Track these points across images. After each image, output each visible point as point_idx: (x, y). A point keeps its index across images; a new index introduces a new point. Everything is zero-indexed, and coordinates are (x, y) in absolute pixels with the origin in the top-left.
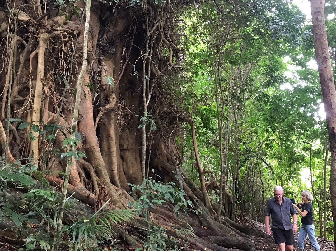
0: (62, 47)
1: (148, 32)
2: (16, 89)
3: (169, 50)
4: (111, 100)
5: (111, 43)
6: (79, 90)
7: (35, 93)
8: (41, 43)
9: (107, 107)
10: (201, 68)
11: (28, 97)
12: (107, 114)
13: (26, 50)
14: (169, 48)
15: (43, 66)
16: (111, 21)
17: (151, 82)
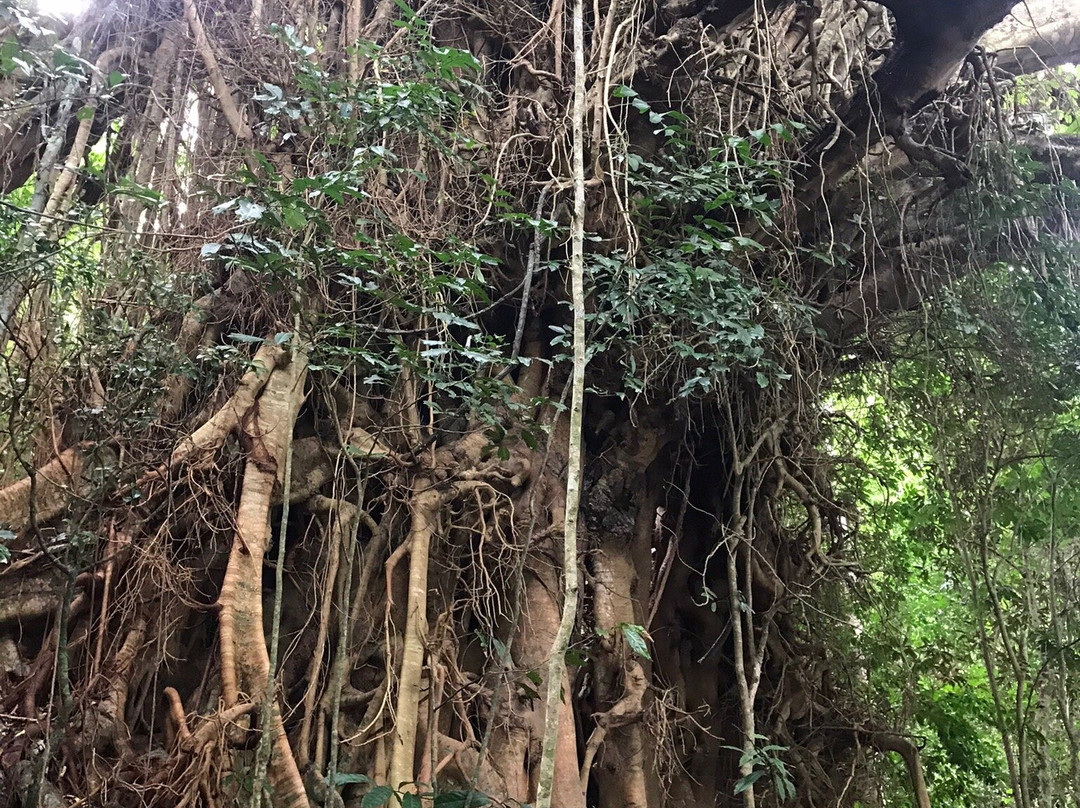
0: (480, 527)
1: (737, 463)
2: (343, 665)
3: (809, 511)
4: (629, 685)
5: (623, 501)
6: (554, 692)
7: (399, 677)
8: (419, 521)
9: (619, 709)
10: (918, 553)
11: (378, 691)
12: (619, 734)
13: (375, 542)
14: (808, 505)
15: (424, 592)
16: (620, 437)
17: (758, 620)
